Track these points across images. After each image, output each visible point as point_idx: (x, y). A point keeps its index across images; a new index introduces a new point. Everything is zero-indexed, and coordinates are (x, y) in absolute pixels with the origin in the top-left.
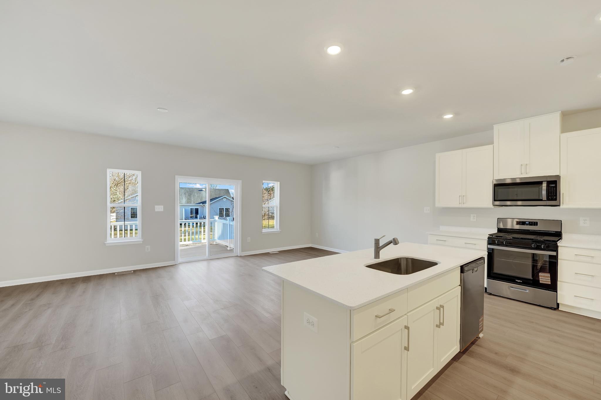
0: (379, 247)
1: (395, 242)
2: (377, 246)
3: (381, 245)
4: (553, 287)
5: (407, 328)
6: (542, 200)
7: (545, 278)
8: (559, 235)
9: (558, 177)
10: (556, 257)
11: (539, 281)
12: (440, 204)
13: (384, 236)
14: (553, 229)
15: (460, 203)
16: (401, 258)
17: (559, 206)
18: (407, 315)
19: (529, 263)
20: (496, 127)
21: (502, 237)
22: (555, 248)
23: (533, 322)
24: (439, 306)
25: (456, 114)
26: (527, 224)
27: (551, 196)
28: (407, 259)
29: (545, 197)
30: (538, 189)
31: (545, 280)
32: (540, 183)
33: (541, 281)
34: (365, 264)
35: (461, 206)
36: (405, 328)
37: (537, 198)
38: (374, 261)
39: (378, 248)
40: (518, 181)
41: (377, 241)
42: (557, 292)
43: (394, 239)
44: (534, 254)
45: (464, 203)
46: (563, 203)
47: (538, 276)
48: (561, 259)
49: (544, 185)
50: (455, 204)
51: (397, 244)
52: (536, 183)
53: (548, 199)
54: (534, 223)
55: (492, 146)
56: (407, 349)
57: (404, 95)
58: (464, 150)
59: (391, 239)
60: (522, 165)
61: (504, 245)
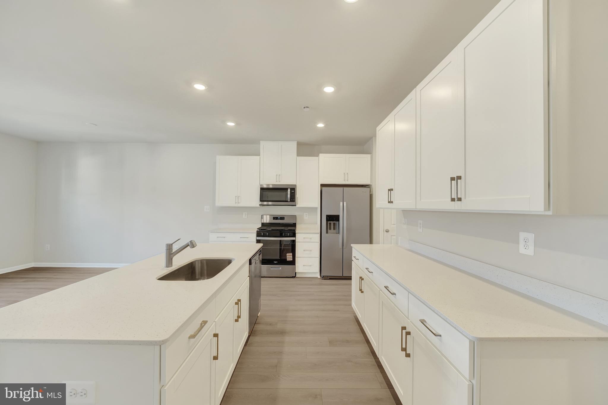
0: (172, 253)
1: (192, 245)
2: (169, 251)
3: (174, 251)
4: (293, 263)
5: (216, 335)
6: (287, 201)
7: (289, 257)
8: (294, 225)
9: (295, 185)
10: (294, 241)
11: (286, 259)
12: (219, 203)
13: (179, 239)
14: (291, 221)
15: (236, 203)
16: (195, 262)
17: (296, 205)
18: (215, 322)
19: (278, 247)
20: (262, 143)
21: (265, 230)
22: (294, 235)
23: (285, 291)
24: (237, 301)
25: (237, 124)
26: (279, 219)
27: (292, 199)
28: (202, 261)
29: (289, 200)
30: (285, 193)
31: (289, 258)
32: (286, 189)
33: (288, 259)
34: (157, 276)
35: (236, 205)
36: (214, 336)
37: (284, 200)
38: (167, 271)
39: (170, 254)
40: (271, 187)
41: (169, 247)
42: (295, 265)
43: (191, 242)
44: (280, 241)
45: (239, 203)
46: (297, 204)
47: (286, 256)
48: (297, 242)
49: (289, 191)
50: (232, 204)
51: (194, 247)
52: (283, 189)
53: (291, 201)
54: (282, 218)
55: (258, 157)
56: (215, 358)
57: (196, 89)
58: (239, 157)
59: (187, 241)
60: (277, 175)
61: (267, 236)
